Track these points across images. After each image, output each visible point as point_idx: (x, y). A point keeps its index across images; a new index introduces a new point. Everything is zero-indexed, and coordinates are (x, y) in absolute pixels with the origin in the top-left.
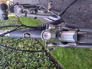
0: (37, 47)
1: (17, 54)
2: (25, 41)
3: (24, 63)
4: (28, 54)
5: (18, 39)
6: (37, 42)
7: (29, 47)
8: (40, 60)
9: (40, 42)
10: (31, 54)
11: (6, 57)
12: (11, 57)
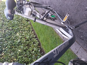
0: (34, 41)
1: (13, 43)
2: (24, 32)
3: (18, 55)
4: (24, 46)
5: (18, 29)
6: (35, 36)
7: (26, 40)
8: (34, 55)
9: (38, 37)
10: (26, 47)
11: (2, 43)
12: (6, 44)
